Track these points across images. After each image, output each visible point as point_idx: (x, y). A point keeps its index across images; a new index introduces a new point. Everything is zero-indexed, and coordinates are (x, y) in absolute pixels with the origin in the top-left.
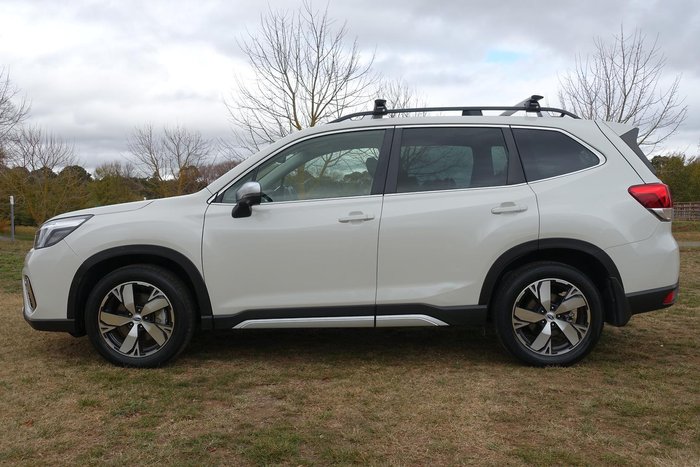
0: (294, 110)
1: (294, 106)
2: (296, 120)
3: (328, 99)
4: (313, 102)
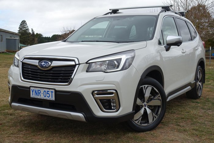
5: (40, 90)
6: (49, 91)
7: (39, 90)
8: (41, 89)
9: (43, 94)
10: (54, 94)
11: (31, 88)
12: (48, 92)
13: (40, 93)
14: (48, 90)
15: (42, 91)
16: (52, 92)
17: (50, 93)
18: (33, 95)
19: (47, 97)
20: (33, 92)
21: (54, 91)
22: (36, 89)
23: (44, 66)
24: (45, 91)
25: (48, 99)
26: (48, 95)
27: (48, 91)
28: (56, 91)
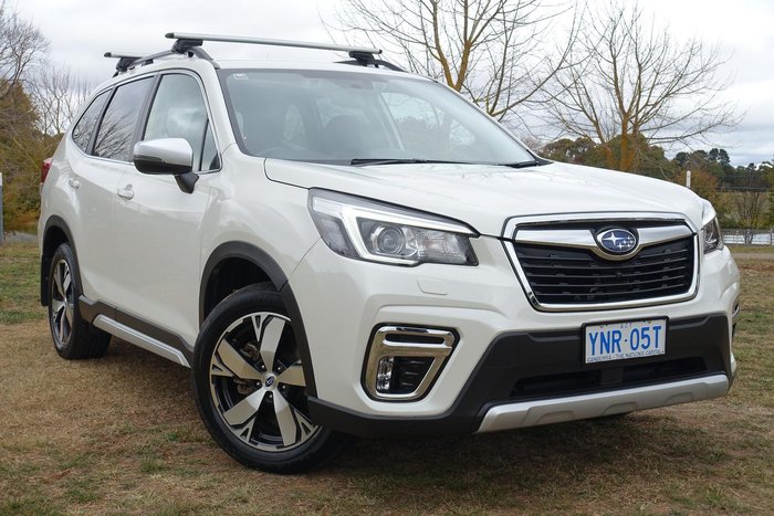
0: (436, 30)
1: (435, 25)
2: (438, 48)
3: (492, 12)
4: (466, 17)
5: (619, 332)
6: (648, 329)
7: (614, 332)
8: (624, 324)
9: (629, 342)
10: (662, 333)
11: (589, 330)
12: (645, 333)
13: (618, 341)
14: (645, 324)
15: (626, 330)
16: (657, 328)
17: (651, 333)
18: (594, 354)
19: (640, 349)
20: (593, 341)
21: (662, 324)
22: (606, 329)
23: (620, 246)
24: (635, 330)
25: (645, 353)
26: (645, 341)
27: (643, 329)
28: (670, 322)
